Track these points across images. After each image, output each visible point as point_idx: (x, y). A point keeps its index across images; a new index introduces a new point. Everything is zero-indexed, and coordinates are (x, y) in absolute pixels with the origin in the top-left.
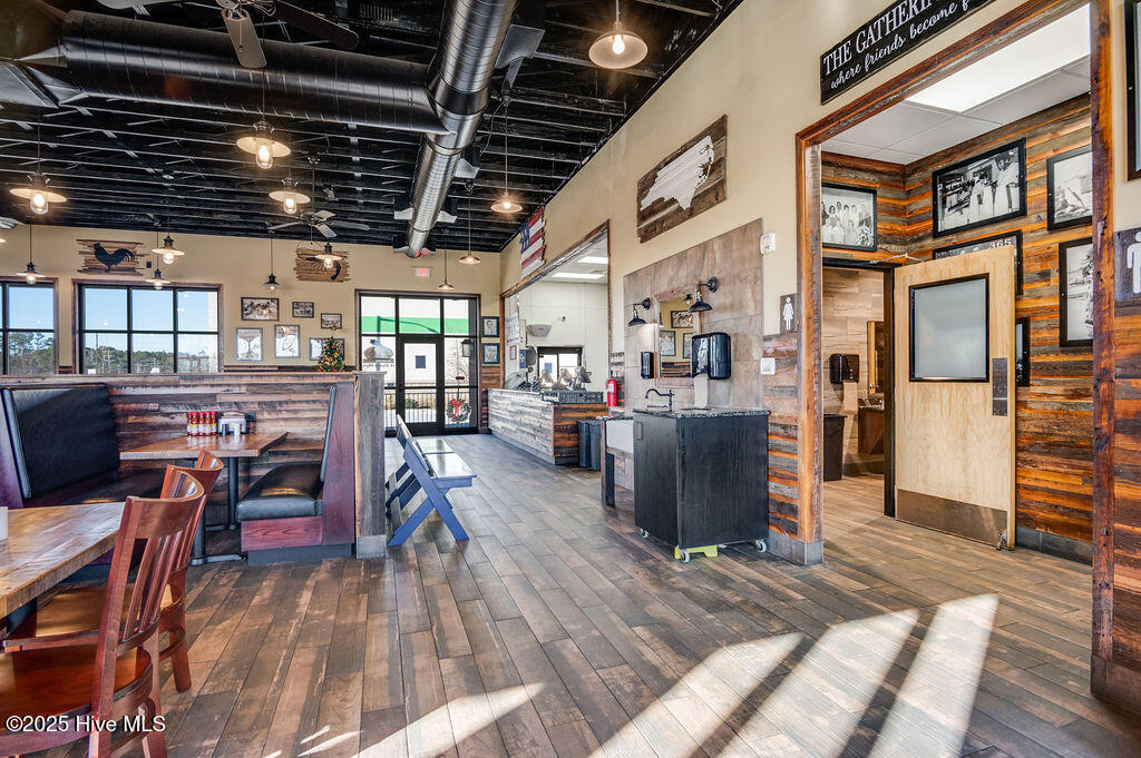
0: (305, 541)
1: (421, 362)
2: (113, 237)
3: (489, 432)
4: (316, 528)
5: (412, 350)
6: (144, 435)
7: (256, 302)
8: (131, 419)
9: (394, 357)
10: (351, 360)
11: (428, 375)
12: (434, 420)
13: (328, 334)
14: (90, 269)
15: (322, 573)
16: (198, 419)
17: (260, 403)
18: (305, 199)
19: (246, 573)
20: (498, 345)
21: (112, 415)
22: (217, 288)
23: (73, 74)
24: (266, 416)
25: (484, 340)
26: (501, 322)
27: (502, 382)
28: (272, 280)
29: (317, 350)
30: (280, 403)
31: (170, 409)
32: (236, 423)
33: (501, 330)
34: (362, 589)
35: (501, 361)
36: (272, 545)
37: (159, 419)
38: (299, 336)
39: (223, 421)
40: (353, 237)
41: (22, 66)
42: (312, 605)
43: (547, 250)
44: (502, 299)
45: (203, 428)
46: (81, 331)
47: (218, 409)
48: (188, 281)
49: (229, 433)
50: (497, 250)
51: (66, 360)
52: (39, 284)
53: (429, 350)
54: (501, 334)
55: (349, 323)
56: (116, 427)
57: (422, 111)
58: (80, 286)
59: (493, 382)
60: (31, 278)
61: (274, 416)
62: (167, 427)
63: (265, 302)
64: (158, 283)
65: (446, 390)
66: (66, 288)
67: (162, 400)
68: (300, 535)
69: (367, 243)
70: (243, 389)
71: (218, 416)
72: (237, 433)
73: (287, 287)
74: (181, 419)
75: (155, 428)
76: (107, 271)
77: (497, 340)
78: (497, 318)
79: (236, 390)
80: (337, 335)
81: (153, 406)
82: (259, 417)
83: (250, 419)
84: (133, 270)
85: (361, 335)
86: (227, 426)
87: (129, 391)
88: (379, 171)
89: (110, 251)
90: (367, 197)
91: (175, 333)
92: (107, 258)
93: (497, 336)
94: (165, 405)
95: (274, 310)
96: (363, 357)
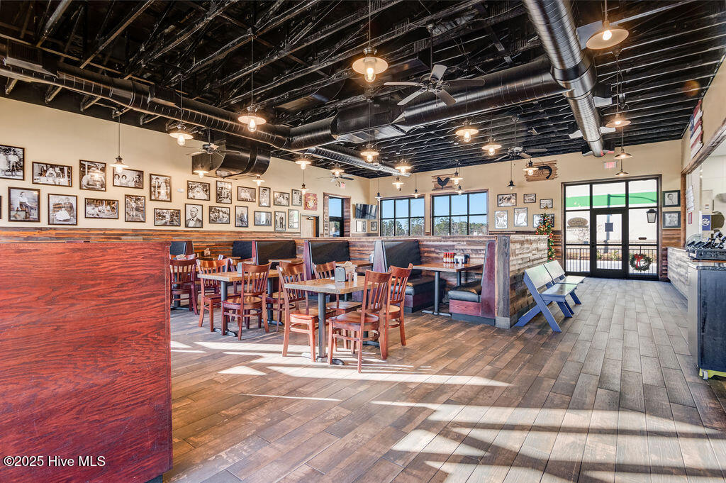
0: (474, 313)
1: (609, 227)
2: (443, 173)
3: (668, 281)
4: (479, 308)
5: (601, 220)
6: (429, 261)
7: (505, 197)
8: (426, 254)
9: (588, 224)
10: (558, 227)
11: (616, 236)
12: (620, 268)
13: (543, 211)
14: (436, 189)
15: (476, 328)
16: (446, 255)
17: (471, 250)
18: (499, 147)
19: (449, 321)
20: (679, 213)
21: (419, 253)
22: (486, 191)
23: (409, 121)
24: (474, 256)
25: (664, 209)
26: (682, 195)
27: (682, 242)
28: (511, 184)
29: (537, 220)
30: (480, 250)
31: (438, 251)
32: (460, 258)
33: (682, 201)
34: (485, 337)
35: (682, 224)
36: (462, 312)
37: (435, 255)
38: (527, 214)
39: (456, 257)
40: (559, 151)
41: (392, 125)
42: (460, 337)
43: (704, 135)
44: (684, 176)
45: (448, 260)
46: (433, 217)
47: (455, 252)
48: (474, 189)
49: (458, 263)
50: (679, 137)
51: (428, 230)
52: (419, 198)
53: (616, 219)
54: (682, 204)
55: (558, 204)
56: (421, 257)
57: (550, 84)
58: (433, 197)
59: (673, 241)
60: (416, 195)
61: (478, 256)
62: (437, 258)
63: (509, 196)
64: (460, 192)
65: (630, 247)
66: (428, 198)
67: (436, 247)
68: (471, 310)
69: (569, 152)
70: (465, 243)
71: (455, 254)
72: (461, 263)
73: (520, 186)
74: (442, 255)
75: (433, 259)
76: (442, 189)
77: (679, 209)
78: (679, 191)
79: (462, 243)
80: (548, 212)
81: (433, 249)
82: (471, 256)
83: (467, 257)
84: (451, 187)
85: (565, 211)
86: (457, 260)
87: (425, 243)
88: (558, 112)
89: (443, 179)
90: (558, 128)
91: (468, 215)
92: (442, 182)
93: (679, 205)
94: (437, 249)
95: (513, 201)
96: (567, 225)
